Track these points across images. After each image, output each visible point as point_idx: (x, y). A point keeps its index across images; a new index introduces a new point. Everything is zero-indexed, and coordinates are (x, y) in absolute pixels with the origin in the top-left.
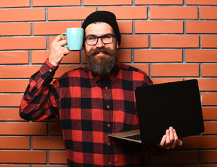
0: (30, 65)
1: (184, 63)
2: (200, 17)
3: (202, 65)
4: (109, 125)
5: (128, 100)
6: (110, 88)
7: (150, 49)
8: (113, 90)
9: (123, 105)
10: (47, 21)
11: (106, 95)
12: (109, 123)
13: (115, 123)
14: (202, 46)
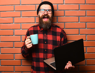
0: (14, 24)
1: (79, 22)
2: (86, 3)
3: (87, 23)
4: (46, 50)
5: (54, 40)
6: (47, 34)
7: (65, 17)
8: (48, 35)
9: (52, 42)
10: (21, 5)
11: (45, 37)
12: (46, 49)
13: (49, 49)
14: (87, 15)
